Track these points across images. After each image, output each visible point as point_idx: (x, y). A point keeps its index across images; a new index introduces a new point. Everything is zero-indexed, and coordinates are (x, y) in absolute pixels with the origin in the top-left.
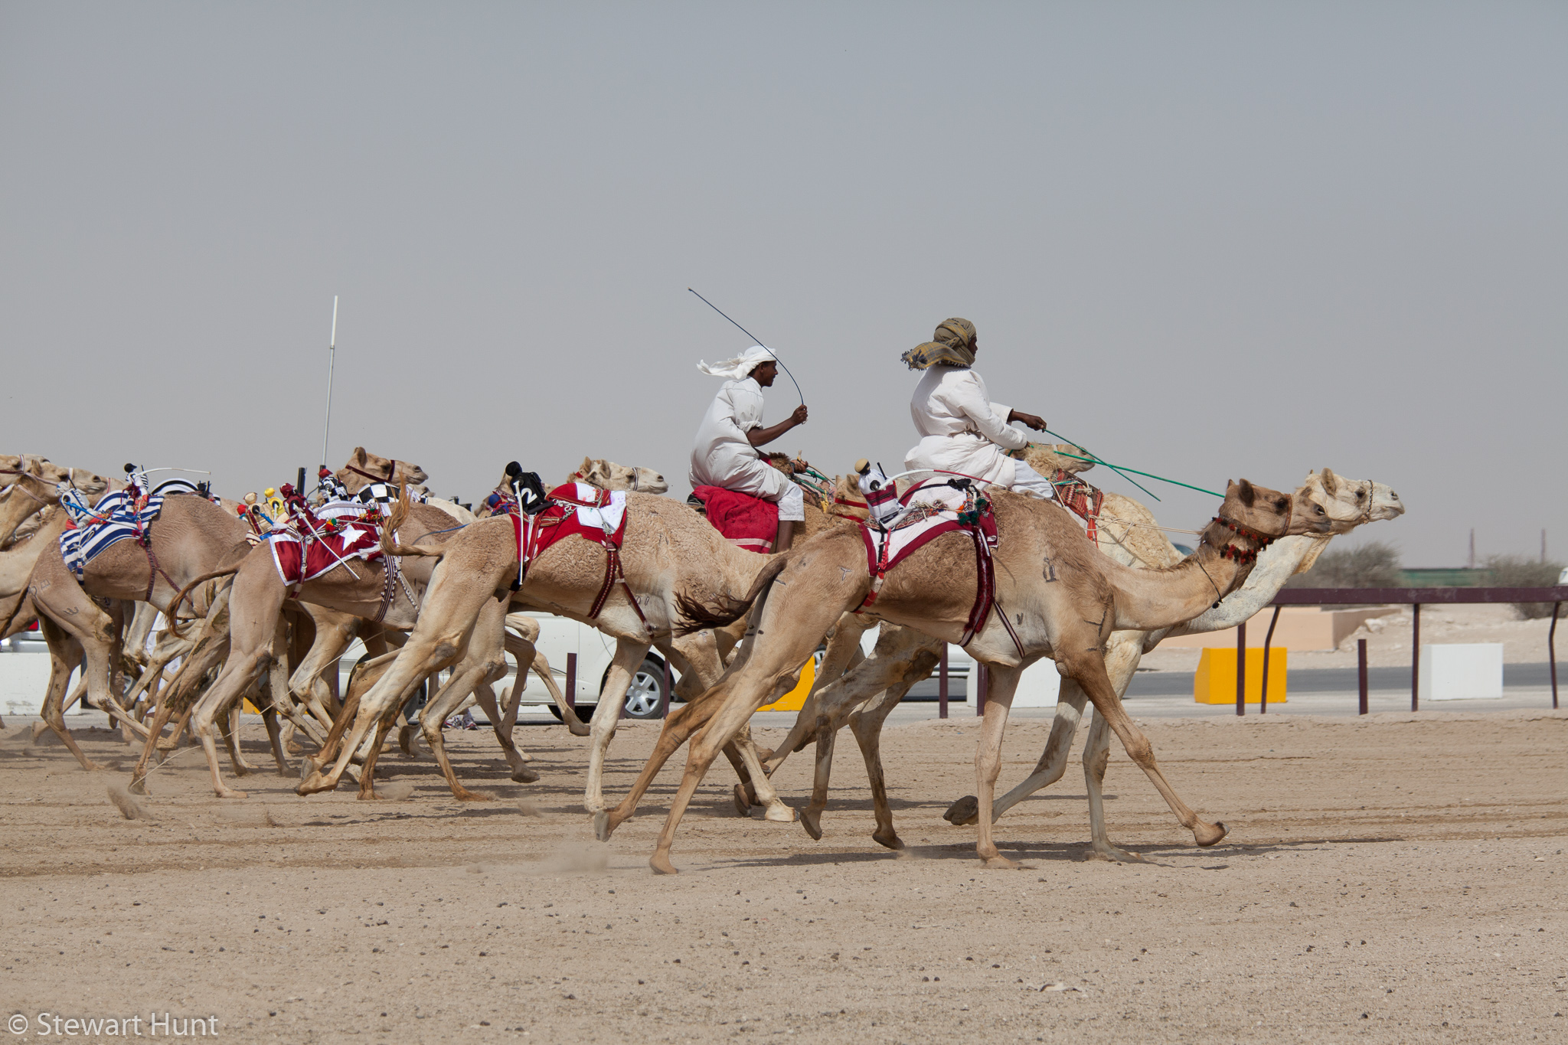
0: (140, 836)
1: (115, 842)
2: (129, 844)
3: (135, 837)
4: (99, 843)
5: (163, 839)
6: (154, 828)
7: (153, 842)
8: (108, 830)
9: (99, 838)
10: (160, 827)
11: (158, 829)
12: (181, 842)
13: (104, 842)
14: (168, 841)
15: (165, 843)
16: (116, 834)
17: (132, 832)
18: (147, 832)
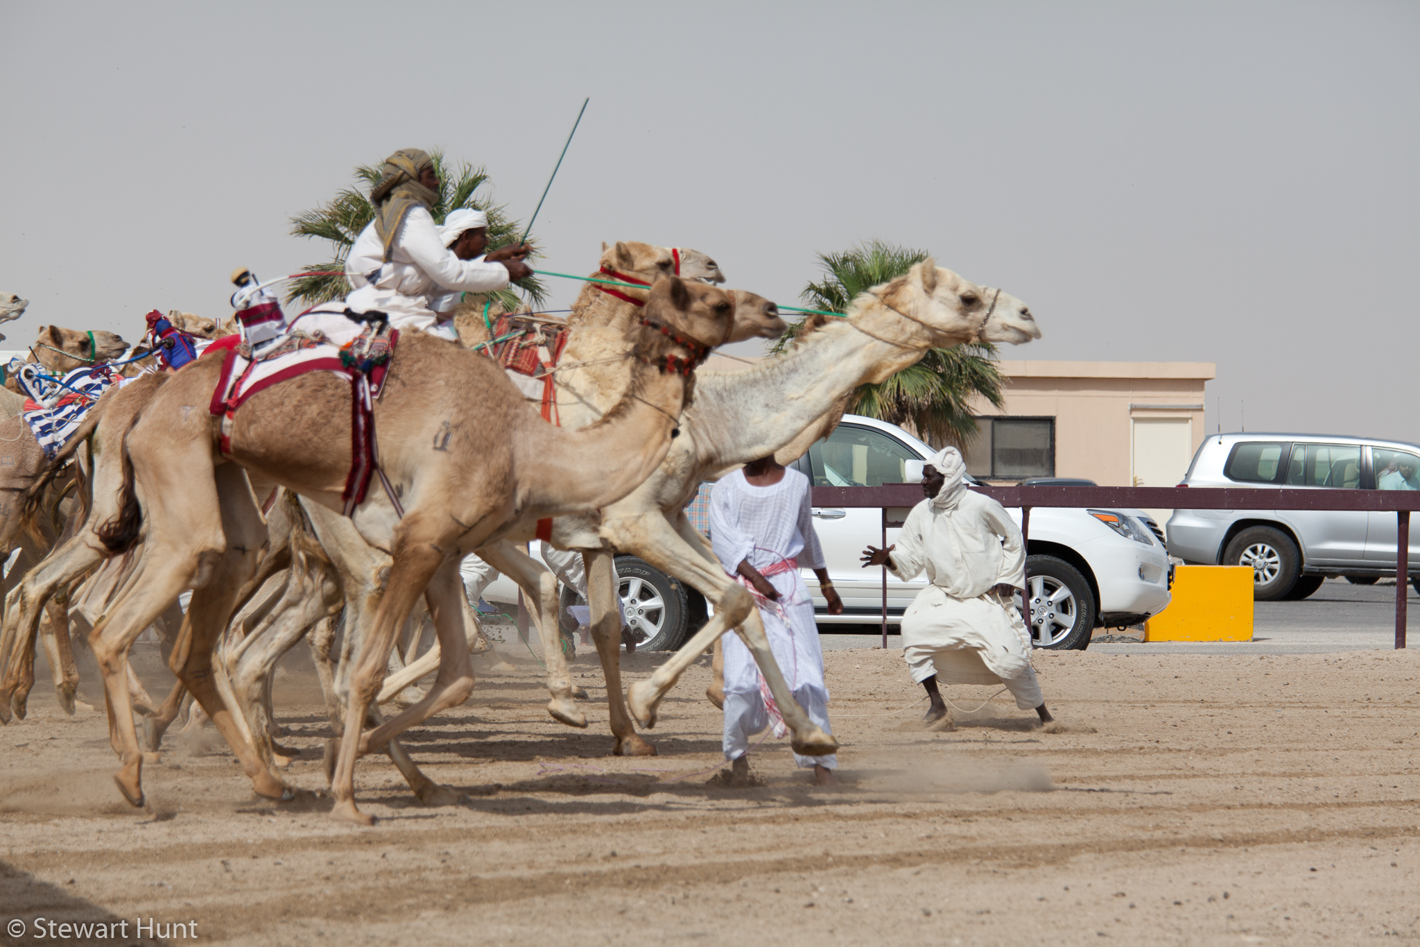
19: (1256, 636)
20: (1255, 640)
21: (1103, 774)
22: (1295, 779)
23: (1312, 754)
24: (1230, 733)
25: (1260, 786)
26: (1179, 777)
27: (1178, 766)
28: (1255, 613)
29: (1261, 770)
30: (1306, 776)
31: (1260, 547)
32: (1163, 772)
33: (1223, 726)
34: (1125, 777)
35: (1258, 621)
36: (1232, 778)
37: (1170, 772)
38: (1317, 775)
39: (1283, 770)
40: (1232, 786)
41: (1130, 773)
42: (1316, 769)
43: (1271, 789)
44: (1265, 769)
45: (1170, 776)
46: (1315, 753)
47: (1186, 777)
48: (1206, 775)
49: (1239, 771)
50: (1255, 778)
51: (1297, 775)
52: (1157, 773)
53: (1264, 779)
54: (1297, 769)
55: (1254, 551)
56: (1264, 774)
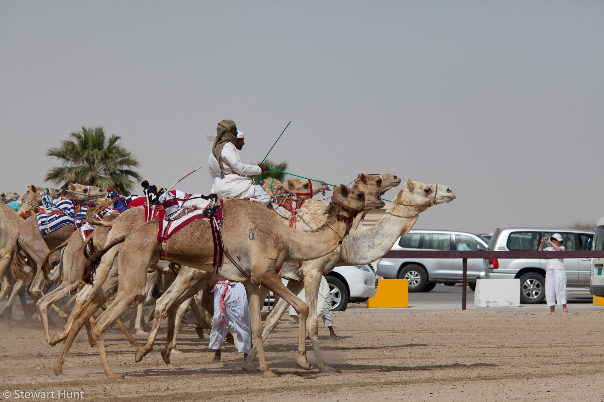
0: (549, 361)
1: (538, 364)
2: (544, 365)
3: (547, 361)
4: (530, 364)
5: (560, 362)
6: (555, 357)
7: (555, 364)
8: (535, 358)
9: (531, 362)
10: (558, 357)
11: (557, 358)
12: (568, 363)
13: (533, 364)
14: (562, 363)
15: (561, 364)
16: (538, 360)
17: (545, 359)
18: (552, 359)
19: (409, 305)
20: (409, 307)
21: (351, 358)
22: (424, 359)
23: (430, 350)
24: (399, 342)
25: (411, 362)
26: (380, 359)
27: (379, 355)
28: (409, 297)
29: (411, 356)
30: (428, 358)
31: (413, 272)
32: (374, 357)
33: (397, 340)
34: (360, 359)
35: (410, 300)
36: (400, 359)
37: (377, 357)
38: (432, 358)
39: (419, 356)
40: (400, 362)
41: (361, 357)
42: (432, 355)
43: (415, 363)
44: (412, 356)
45: (377, 359)
46: (432, 349)
47: (383, 359)
48: (390, 358)
49: (403, 356)
50: (409, 359)
51: (425, 358)
52: (372, 357)
53: (412, 359)
54: (425, 356)
55: (411, 273)
56: (412, 357)
